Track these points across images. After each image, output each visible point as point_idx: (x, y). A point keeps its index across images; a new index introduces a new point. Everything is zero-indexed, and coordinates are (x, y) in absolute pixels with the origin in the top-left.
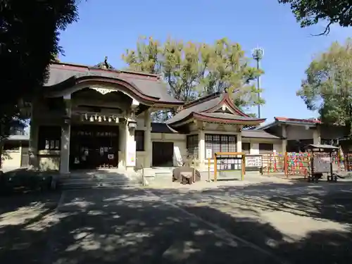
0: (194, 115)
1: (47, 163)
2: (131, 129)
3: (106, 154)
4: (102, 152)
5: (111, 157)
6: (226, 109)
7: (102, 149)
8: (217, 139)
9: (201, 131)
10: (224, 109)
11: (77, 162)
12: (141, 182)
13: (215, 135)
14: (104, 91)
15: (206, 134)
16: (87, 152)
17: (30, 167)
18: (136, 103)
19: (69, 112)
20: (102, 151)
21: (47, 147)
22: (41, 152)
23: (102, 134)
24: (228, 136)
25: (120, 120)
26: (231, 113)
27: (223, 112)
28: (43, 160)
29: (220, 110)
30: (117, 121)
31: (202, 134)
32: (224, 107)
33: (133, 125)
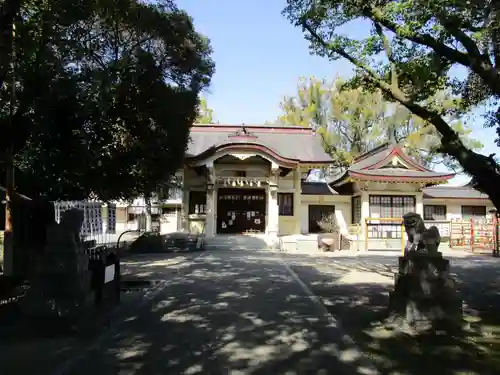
0: (350, 174)
1: (197, 227)
2: (273, 193)
3: (253, 218)
4: (249, 216)
5: (258, 221)
6: (399, 163)
7: (249, 213)
8: (387, 200)
9: (364, 192)
10: (395, 163)
11: (224, 226)
12: (278, 247)
13: (384, 196)
14: (242, 156)
15: (370, 196)
16: (234, 217)
17: (182, 231)
18: (275, 166)
19: (213, 178)
20: (249, 214)
21: (197, 211)
22: (191, 217)
23: (249, 198)
24: (403, 197)
25: (262, 183)
26: (405, 168)
27: (394, 167)
28: (193, 224)
29: (390, 165)
30: (259, 185)
31: (365, 195)
32: (395, 160)
33: (274, 189)
